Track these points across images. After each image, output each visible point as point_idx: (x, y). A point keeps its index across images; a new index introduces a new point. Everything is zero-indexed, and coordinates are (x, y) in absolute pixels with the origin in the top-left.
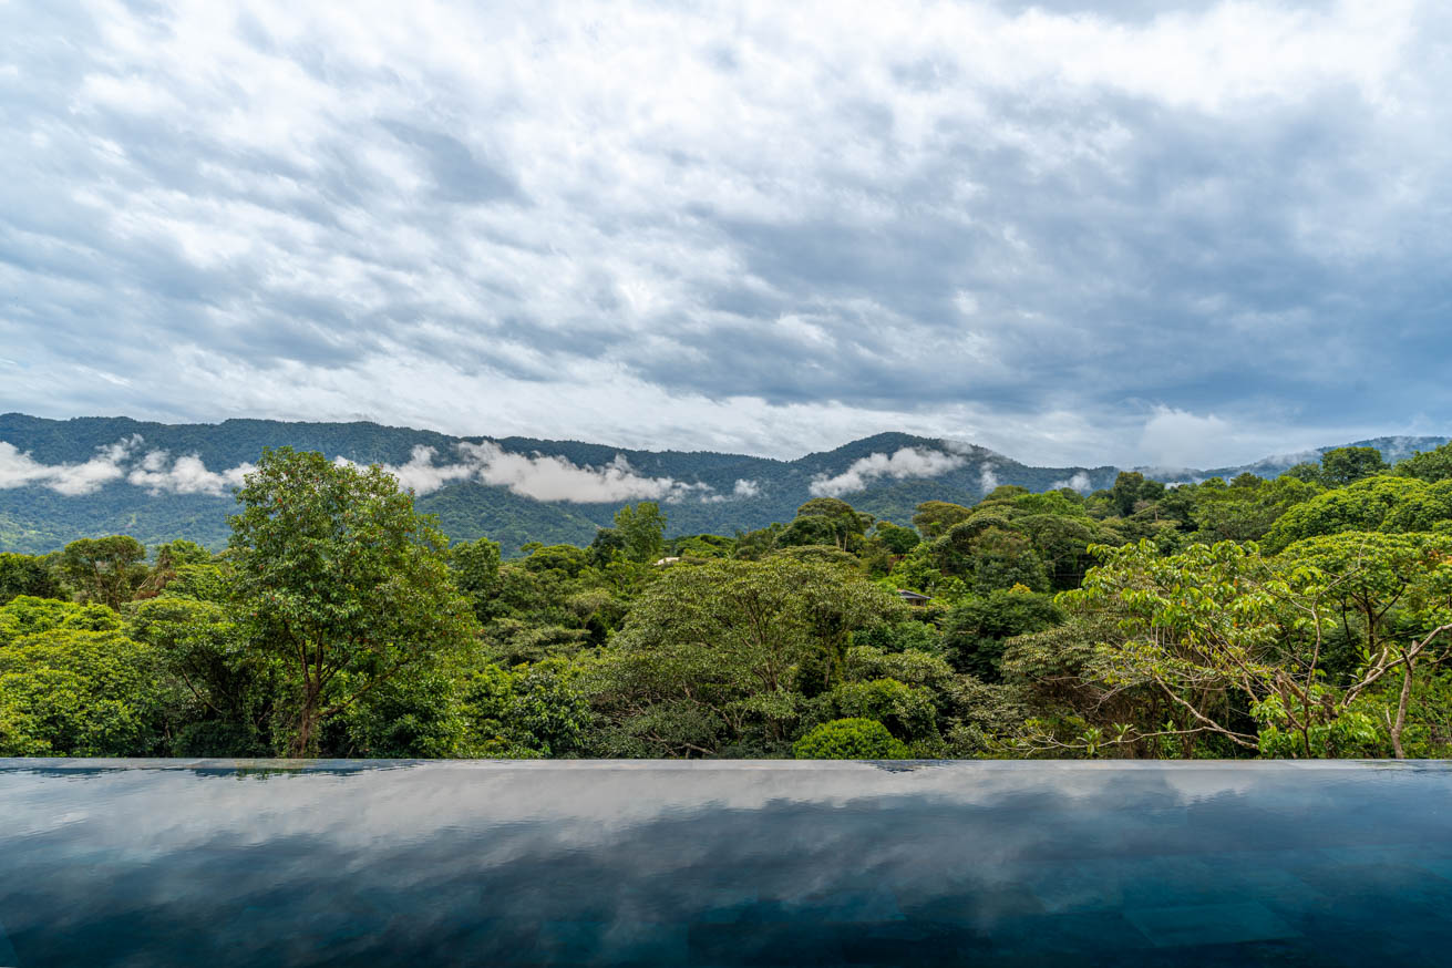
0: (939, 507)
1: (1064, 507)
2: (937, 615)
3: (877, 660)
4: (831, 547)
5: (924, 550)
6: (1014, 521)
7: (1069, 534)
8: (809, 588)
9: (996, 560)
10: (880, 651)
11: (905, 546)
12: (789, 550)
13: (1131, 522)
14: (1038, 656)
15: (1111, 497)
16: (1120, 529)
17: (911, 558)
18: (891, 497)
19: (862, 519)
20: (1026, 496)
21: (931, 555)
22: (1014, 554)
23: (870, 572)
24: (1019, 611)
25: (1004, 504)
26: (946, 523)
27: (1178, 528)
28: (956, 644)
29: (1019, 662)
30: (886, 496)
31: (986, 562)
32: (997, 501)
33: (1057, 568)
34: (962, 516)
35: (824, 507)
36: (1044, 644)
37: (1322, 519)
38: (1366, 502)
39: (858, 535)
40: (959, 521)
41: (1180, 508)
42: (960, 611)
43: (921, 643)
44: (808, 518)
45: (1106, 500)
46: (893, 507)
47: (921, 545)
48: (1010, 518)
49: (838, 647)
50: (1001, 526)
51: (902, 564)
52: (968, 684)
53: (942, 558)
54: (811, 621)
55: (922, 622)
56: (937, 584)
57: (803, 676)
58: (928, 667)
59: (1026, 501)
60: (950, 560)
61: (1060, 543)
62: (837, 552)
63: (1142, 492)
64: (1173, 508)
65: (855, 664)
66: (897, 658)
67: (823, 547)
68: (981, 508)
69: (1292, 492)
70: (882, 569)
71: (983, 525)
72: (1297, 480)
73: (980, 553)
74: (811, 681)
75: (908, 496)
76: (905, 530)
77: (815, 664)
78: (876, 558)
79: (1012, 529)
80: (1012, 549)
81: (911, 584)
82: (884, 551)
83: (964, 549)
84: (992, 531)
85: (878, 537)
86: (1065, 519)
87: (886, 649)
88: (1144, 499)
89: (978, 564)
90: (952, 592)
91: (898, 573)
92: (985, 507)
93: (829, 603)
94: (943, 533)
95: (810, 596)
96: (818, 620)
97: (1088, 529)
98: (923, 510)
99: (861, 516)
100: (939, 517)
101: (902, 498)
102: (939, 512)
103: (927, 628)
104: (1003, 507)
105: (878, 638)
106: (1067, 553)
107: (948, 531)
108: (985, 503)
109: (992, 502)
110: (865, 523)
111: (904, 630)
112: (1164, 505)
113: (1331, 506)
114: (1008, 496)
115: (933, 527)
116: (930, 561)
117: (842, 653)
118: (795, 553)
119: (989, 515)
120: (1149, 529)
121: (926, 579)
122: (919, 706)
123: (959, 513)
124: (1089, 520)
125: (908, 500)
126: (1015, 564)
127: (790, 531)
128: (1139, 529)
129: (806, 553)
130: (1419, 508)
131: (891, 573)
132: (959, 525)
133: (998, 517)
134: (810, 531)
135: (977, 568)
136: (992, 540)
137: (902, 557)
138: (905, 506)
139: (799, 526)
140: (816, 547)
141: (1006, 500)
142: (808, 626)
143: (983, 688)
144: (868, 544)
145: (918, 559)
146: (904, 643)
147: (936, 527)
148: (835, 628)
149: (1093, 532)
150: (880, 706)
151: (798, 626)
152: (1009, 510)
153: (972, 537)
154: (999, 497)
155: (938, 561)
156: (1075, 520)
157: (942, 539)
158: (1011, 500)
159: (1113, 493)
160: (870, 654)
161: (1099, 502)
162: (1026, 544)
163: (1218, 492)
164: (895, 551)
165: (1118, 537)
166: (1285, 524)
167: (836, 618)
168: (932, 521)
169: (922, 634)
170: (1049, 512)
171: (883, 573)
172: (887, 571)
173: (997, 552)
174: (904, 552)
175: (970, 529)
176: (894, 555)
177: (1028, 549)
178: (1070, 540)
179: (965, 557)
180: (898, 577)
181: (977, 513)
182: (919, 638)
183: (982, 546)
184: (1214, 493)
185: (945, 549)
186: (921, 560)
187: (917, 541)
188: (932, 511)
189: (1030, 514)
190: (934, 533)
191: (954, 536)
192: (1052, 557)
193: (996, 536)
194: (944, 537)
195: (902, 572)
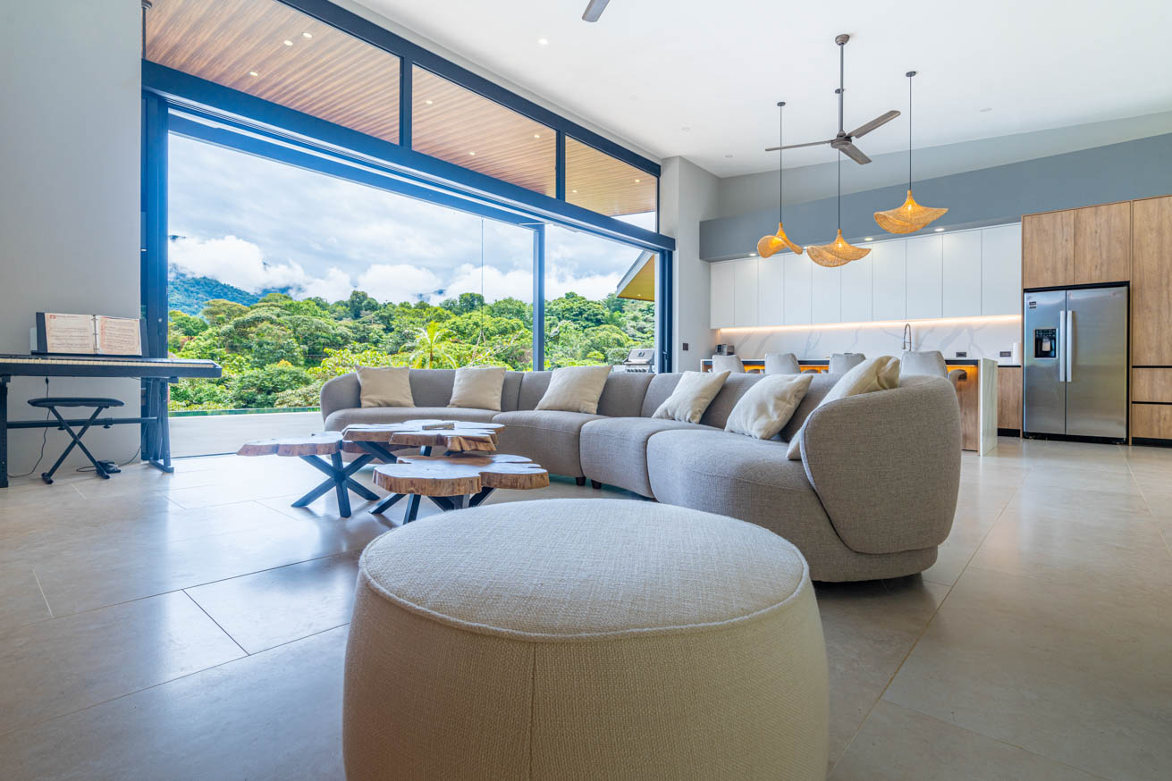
0: (224, 304)
1: (315, 311)
2: (227, 379)
5: (211, 334)
6: (281, 319)
7: (317, 329)
9: (268, 344)
10: (183, 403)
11: (195, 331)
13: (357, 324)
14: (296, 402)
15: (347, 306)
16: (351, 328)
17: (200, 339)
18: (176, 288)
21: (217, 338)
22: (282, 341)
24: (284, 377)
25: (274, 306)
26: (229, 316)
27: (384, 330)
28: (241, 398)
31: (261, 345)
32: (269, 304)
33: (309, 350)
34: (242, 312)
36: (300, 396)
38: (468, 325)
40: (240, 315)
41: (385, 317)
42: (243, 378)
45: (344, 307)
46: (180, 297)
47: (210, 330)
48: (278, 316)
50: (272, 322)
51: (193, 344)
53: (226, 341)
59: (290, 305)
60: (232, 342)
61: (311, 334)
63: (365, 306)
64: (382, 318)
68: (257, 307)
70: (175, 346)
71: (259, 320)
72: (443, 310)
73: (257, 339)
76: (195, 319)
78: (170, 338)
79: (279, 324)
80: (279, 337)
82: (176, 333)
83: (244, 335)
84: (265, 325)
86: (315, 320)
87: (188, 402)
88: (366, 310)
89: (255, 347)
90: (235, 365)
91: (189, 350)
92: (260, 307)
94: (227, 323)
97: (330, 327)
100: (224, 311)
101: (186, 290)
102: (224, 308)
104: (273, 308)
106: (317, 341)
107: (232, 322)
108: (259, 304)
109: (265, 304)
112: (377, 315)
114: (277, 301)
115: (219, 319)
116: (215, 342)
119: (263, 313)
120: (367, 329)
121: (213, 355)
123: (239, 310)
124: (332, 321)
125: (192, 292)
126: (282, 348)
128: (362, 329)
130: (487, 329)
131: (183, 349)
132: (241, 318)
133: (270, 315)
135: (253, 350)
136: (265, 331)
137: (192, 338)
138: (189, 296)
141: (276, 304)
145: (206, 340)
147: (223, 319)
149: (333, 329)
152: (278, 310)
153: (250, 327)
154: (269, 301)
155: (222, 343)
156: (322, 321)
157: (225, 328)
158: (279, 304)
159: (349, 304)
161: (340, 309)
162: (289, 334)
163: (406, 310)
164: (188, 333)
165: (349, 333)
168: (218, 313)
169: (215, 392)
170: (305, 314)
171: (176, 350)
172: (179, 348)
173: (269, 339)
174: (195, 334)
175: (248, 322)
176: (185, 337)
177: (290, 338)
178: (319, 333)
179: (244, 341)
180: (188, 353)
181: (254, 311)
182: (213, 395)
183: (258, 334)
184: (404, 311)
185: (228, 334)
186: (209, 342)
187: (205, 327)
188: (219, 306)
189: (293, 315)
190: (220, 322)
191: (236, 326)
192: (306, 344)
193: (268, 328)
194: (228, 326)
195: (192, 350)
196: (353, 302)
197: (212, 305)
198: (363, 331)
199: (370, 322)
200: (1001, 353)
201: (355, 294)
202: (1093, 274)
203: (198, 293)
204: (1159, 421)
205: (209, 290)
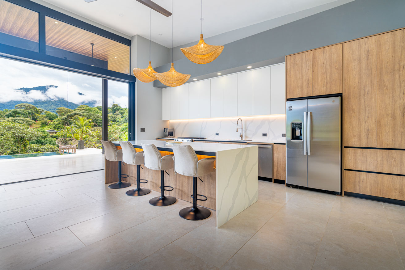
0: (64, 109)
1: (97, 111)
3: (37, 147)
4: (26, 118)
5: (59, 120)
7: (97, 117)
8: (13, 130)
10: (39, 145)
11: (53, 118)
12: (10, 118)
17: (55, 121)
18: (53, 103)
19: (39, 110)
20: (88, 108)
23: (41, 125)
25: (82, 109)
26: (65, 113)
30: (51, 103)
32: (80, 109)
34: (70, 112)
35: (26, 106)
39: (38, 115)
40: (70, 113)
43: (52, 143)
44: (17, 110)
46: (54, 106)
47: (58, 118)
48: (83, 113)
49: (24, 145)
50: (80, 115)
51: (52, 123)
54: (15, 139)
55: (52, 138)
56: (62, 128)
59: (88, 109)
61: (95, 119)
65: (30, 149)
66: (44, 147)
67: (23, 118)
70: (45, 124)
71: (75, 114)
76: (53, 114)
78: (43, 121)
79: (84, 116)
81: (54, 128)
82: (46, 119)
85: (44, 116)
86: (96, 114)
87: (41, 144)
88: (117, 110)
91: (50, 125)
92: (77, 110)
93: (20, 134)
95: (13, 133)
96: (17, 138)
99: (39, 109)
100: (64, 111)
101: (56, 104)
103: (53, 139)
105: (38, 142)
107: (66, 115)
110: (40, 111)
111: (47, 140)
114: (84, 108)
115: (62, 114)
116: (60, 122)
117: (25, 146)
118: (12, 119)
119: (77, 112)
121: (59, 127)
125: (58, 105)
127: (11, 113)
129: (16, 120)
131: (48, 125)
133: (80, 113)
134: (19, 113)
137: (52, 121)
139: (13, 112)
140: (20, 118)
142: (14, 140)
144: (41, 117)
145: (57, 122)
146: (47, 143)
147: (63, 114)
148: (22, 140)
151: (11, 140)
152: (84, 111)
153: (72, 117)
154: (81, 107)
155: (63, 122)
157: (63, 117)
158: (84, 109)
159: (112, 108)
160: (35, 146)
164: (50, 119)
167: (22, 138)
168: (61, 112)
170: (94, 112)
171: (46, 125)
172: (47, 125)
174: (53, 120)
175: (72, 115)
176: (49, 120)
178: (98, 119)
180: (50, 126)
181: (75, 111)
185: (65, 119)
186: (58, 122)
187: (57, 117)
188: (62, 110)
189: (89, 112)
191: (68, 117)
194: (65, 117)
195: (52, 125)
196: (113, 108)
197: (59, 109)
198: (115, 118)
199: (117, 115)
200: (283, 134)
201: (114, 105)
202: (322, 89)
203: (60, 105)
204: (359, 182)
205: (64, 104)
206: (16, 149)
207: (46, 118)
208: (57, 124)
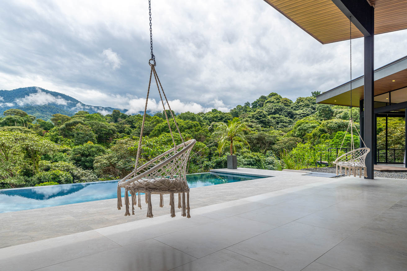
0: (60, 116)
1: (100, 119)
2: (66, 150)
3: (49, 165)
5: (55, 130)
6: (86, 122)
7: (101, 127)
9: (81, 134)
10: (49, 162)
11: (49, 128)
13: (118, 125)
14: (104, 162)
15: (111, 117)
16: (115, 126)
17: (51, 132)
18: (37, 110)
20: (89, 115)
21: (58, 131)
22: (87, 132)
24: (94, 149)
26: (63, 121)
27: (130, 127)
28: (74, 159)
29: (99, 164)
30: (35, 109)
31: (78, 134)
32: (79, 116)
33: (98, 137)
34: (68, 119)
35: (15, 112)
36: (105, 159)
37: (164, 128)
38: (173, 124)
39: (30, 123)
40: (67, 121)
41: (130, 121)
42: (75, 149)
43: (62, 159)
45: (110, 117)
47: (55, 128)
48: (84, 121)
50: (82, 124)
51: (48, 134)
52: (79, 170)
53: (62, 132)
54: (25, 153)
55: (62, 153)
56: (62, 141)
57: (25, 171)
58: (67, 166)
59: (89, 116)
60: (65, 133)
61: (99, 129)
62: (26, 129)
63: (121, 116)
64: (129, 122)
65: (42, 166)
66: (56, 164)
68: (74, 117)
69: (158, 120)
70: (41, 135)
71: (77, 123)
72: (158, 117)
73: (76, 132)
74: (27, 172)
75: (44, 110)
76: (48, 123)
77: (29, 167)
78: (38, 131)
79: (85, 125)
80: (86, 131)
81: (51, 140)
83: (70, 130)
84: (79, 125)
85: (38, 124)
86: (100, 123)
87: (51, 161)
88: (121, 118)
89: (76, 135)
90: (67, 143)
91: (47, 137)
94: (62, 124)
97: (107, 126)
98: (55, 116)
101: (42, 111)
102: (60, 118)
104: (82, 117)
105: (47, 158)
106: (101, 132)
107: (64, 124)
108: (75, 116)
110: (32, 119)
111: (56, 155)
112: (127, 121)
113: (166, 125)
114: (82, 114)
115: (59, 122)
116: (58, 133)
118: (8, 129)
119: (77, 120)
120: (123, 127)
121: (58, 139)
122: (68, 177)
123: (67, 118)
124: (107, 123)
125: (44, 111)
126: (87, 135)
127: (5, 121)
128: (120, 127)
129: (13, 129)
130: (183, 126)
133: (80, 120)
134: (13, 121)
136: (80, 128)
138: (43, 113)
140: (16, 127)
141: (82, 115)
143: (84, 171)
145: (54, 132)
146: (56, 159)
147: (60, 122)
149: (108, 127)
150: (55, 178)
151: (18, 154)
152: (83, 118)
153: (72, 126)
154: (80, 114)
155: (61, 133)
156: (103, 123)
158: (84, 116)
160: (46, 163)
161: (108, 118)
162: (91, 129)
163: (140, 118)
164: (45, 129)
165: (115, 129)
166: (157, 128)
167: (36, 152)
168: (58, 120)
169: (62, 156)
170: (96, 120)
173: (81, 132)
174: (49, 130)
175: (71, 124)
176: (45, 131)
177: (91, 131)
178: (102, 129)
179: (70, 133)
181: (73, 119)
182: (62, 157)
183: (76, 129)
184: (139, 118)
185: (63, 129)
186: (55, 133)
187: (53, 127)
188: (58, 117)
189: (90, 121)
190: (58, 124)
191: (66, 126)
192: (97, 134)
193: (81, 127)
194: (63, 126)
195: (48, 136)
199: (124, 124)
203: (46, 112)
205: (51, 110)
206: (29, 166)
207: (40, 127)
208: (54, 136)
